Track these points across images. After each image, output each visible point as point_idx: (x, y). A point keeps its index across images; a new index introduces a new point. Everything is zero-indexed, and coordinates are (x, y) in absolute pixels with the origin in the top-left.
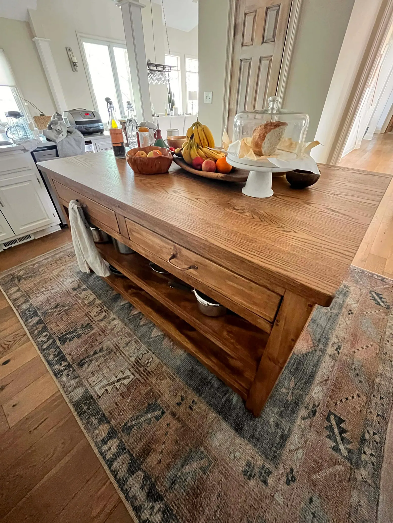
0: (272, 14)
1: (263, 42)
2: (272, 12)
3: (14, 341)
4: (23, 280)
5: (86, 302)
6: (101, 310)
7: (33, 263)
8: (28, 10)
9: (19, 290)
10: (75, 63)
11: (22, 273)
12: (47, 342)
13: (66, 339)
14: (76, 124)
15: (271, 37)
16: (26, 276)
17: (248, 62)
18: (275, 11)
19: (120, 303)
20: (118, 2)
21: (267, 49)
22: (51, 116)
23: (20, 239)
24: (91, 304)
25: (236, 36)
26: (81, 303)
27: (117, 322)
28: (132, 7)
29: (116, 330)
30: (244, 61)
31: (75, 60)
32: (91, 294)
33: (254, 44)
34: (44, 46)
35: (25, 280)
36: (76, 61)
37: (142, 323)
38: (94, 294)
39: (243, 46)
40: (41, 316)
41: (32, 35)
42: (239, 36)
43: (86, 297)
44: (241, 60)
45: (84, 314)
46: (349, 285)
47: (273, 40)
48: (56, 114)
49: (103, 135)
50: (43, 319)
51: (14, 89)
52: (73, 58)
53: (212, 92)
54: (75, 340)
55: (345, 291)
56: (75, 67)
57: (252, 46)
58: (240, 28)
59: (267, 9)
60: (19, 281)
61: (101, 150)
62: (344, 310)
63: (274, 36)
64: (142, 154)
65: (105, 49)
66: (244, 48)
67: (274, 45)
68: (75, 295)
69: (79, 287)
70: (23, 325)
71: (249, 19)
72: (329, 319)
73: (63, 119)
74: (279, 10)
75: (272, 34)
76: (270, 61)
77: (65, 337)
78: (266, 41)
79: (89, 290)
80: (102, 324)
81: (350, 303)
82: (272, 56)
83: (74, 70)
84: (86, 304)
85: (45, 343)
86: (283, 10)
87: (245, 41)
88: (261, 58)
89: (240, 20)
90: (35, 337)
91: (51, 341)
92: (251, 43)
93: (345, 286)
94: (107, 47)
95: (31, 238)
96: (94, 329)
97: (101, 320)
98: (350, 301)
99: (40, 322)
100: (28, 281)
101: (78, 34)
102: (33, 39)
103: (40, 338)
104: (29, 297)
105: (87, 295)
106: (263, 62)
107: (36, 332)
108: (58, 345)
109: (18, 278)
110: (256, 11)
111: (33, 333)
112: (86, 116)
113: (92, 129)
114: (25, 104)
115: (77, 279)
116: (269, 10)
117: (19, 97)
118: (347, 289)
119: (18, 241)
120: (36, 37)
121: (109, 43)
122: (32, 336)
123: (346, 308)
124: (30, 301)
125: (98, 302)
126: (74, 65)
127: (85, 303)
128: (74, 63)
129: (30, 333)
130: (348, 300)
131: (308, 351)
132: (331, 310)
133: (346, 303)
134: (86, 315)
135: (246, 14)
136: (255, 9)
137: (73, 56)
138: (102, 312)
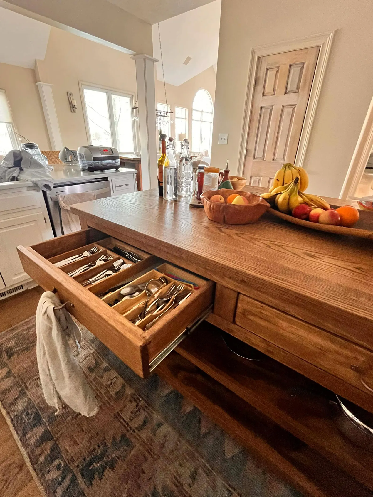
0: (295, 70)
1: (286, 93)
2: (295, 69)
3: (4, 483)
4: (15, 356)
5: (113, 393)
6: (137, 406)
7: (29, 326)
8: (36, 60)
9: (9, 374)
10: (75, 105)
11: (12, 343)
12: (63, 481)
13: (94, 471)
14: (94, 160)
15: (295, 89)
16: (19, 348)
17: (269, 109)
18: (300, 68)
19: (162, 392)
20: (133, 56)
21: (291, 99)
22: (60, 151)
23: (9, 292)
24: (120, 395)
25: (256, 87)
26: (105, 393)
27: (165, 429)
28: (147, 61)
29: (169, 446)
30: (264, 108)
31: (75, 102)
32: (117, 378)
33: (275, 94)
34: (47, 90)
35: (19, 354)
36: (76, 104)
37: (203, 431)
38: (121, 376)
39: (263, 95)
40: (47, 424)
41: (36, 79)
42: (260, 88)
43: (111, 383)
44: (262, 107)
45: (112, 414)
47: (297, 91)
48: (66, 150)
49: (119, 171)
50: (50, 430)
51: (10, 125)
52: (72, 101)
53: (228, 134)
54: (108, 472)
56: (74, 109)
57: (274, 96)
58: (261, 81)
59: (290, 66)
60: (9, 357)
61: (117, 186)
63: (298, 88)
64: (220, 199)
65: (103, 96)
66: (265, 97)
67: (299, 95)
68: (94, 380)
69: (97, 364)
70: (20, 445)
71: (271, 74)
73: (78, 155)
74: (303, 66)
75: (295, 86)
76: (293, 110)
77: (90, 468)
78: (289, 91)
79: (112, 371)
80: (144, 435)
82: (296, 104)
83: (72, 111)
84: (111, 396)
85: (59, 484)
86: (308, 67)
87: (266, 91)
88: (283, 106)
89: (262, 74)
90: (41, 472)
91: (68, 478)
92: (273, 93)
94: (105, 94)
95: (23, 288)
96: (134, 446)
97: (141, 428)
99: (46, 437)
100: (21, 357)
101: (80, 83)
102: (37, 84)
103: (48, 472)
104: (27, 387)
105: (112, 380)
106: (286, 110)
107: (42, 459)
108: (81, 488)
109: (7, 352)
110: (278, 67)
111: (36, 463)
112: (104, 152)
113: (109, 165)
114: (19, 139)
115: (92, 352)
116: (292, 67)
117: (14, 133)
119: (6, 294)
120: (40, 81)
121: (108, 91)
122: (35, 469)
124: (28, 394)
125: (129, 391)
126: (73, 107)
127: (111, 393)
128: (73, 105)
129: (31, 461)
134: (116, 417)
135: (267, 69)
136: (277, 65)
137: (73, 100)
138: (139, 410)
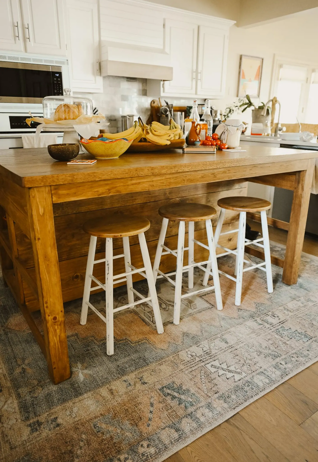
46: (35, 434)
55: (32, 415)
62: (9, 384)
72: (15, 358)
81: (9, 402)
93: (39, 424)
98: (10, 405)
118: (31, 421)
123: (9, 389)
130: (16, 404)
131: (9, 321)
132: (23, 368)
133: (14, 397)
